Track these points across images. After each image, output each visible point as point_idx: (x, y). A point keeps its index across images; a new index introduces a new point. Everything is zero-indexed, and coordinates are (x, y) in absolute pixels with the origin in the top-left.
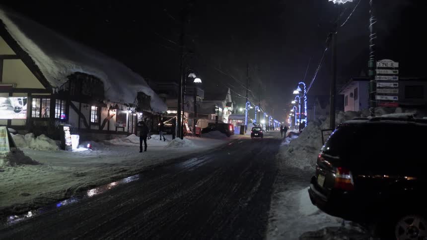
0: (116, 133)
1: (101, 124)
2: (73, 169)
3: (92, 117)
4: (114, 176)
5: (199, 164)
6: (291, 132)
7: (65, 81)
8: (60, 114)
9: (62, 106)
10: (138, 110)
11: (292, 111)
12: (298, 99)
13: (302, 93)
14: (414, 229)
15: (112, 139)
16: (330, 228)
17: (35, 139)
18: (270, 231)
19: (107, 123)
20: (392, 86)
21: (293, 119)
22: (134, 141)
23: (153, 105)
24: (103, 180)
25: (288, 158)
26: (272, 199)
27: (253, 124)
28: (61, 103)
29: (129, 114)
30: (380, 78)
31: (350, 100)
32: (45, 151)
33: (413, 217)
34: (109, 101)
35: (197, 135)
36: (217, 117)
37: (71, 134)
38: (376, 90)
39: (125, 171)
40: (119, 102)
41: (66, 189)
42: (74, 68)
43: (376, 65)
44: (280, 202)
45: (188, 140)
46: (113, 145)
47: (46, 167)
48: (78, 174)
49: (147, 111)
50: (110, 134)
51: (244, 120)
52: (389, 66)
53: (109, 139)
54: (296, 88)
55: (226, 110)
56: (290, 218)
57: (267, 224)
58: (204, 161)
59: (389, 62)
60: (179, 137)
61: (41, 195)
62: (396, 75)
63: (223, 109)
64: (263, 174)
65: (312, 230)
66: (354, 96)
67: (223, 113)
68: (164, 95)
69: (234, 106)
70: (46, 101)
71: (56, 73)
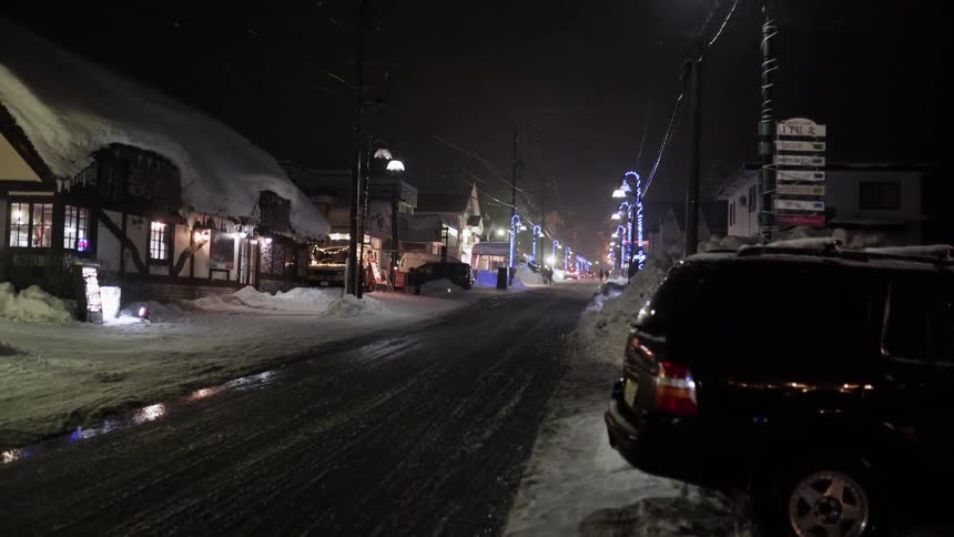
0: (209, 283)
1: (175, 262)
2: (97, 366)
3: (152, 247)
4: (188, 381)
5: (392, 353)
6: (610, 284)
7: (84, 164)
8: (77, 239)
9: (82, 222)
10: (262, 231)
11: (615, 235)
12: (625, 208)
13: (631, 196)
14: (833, 504)
15: (200, 297)
16: (654, 499)
17: (16, 296)
18: (519, 507)
19: (188, 260)
20: (812, 178)
21: (618, 254)
22: (249, 302)
23: (295, 220)
24: (162, 390)
25: (593, 341)
26: (540, 432)
27: (529, 265)
28: (78, 214)
29: (241, 241)
30: (784, 160)
31: (741, 212)
32: (36, 324)
33: (829, 477)
34: (192, 210)
35: (397, 289)
36: (444, 249)
37: (101, 284)
38: (775, 187)
39: (216, 369)
40: (214, 212)
41: (69, 412)
42: (108, 134)
43: (775, 131)
44: (556, 440)
45: (373, 300)
46: (200, 310)
47: (32, 361)
48: (108, 378)
49: (284, 234)
50: (194, 286)
51: (506, 255)
52: (805, 132)
53: (193, 297)
54: (619, 185)
55: (467, 233)
56: (568, 478)
57: (516, 492)
58: (406, 347)
59: (804, 125)
60: (353, 293)
61: (5, 425)
62: (820, 154)
63: (460, 232)
64: (531, 377)
65: (612, 505)
66: (747, 203)
67: (459, 241)
68: (327, 199)
69: (486, 225)
70: (43, 208)
71: (66, 144)
